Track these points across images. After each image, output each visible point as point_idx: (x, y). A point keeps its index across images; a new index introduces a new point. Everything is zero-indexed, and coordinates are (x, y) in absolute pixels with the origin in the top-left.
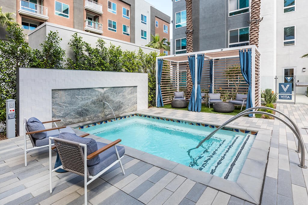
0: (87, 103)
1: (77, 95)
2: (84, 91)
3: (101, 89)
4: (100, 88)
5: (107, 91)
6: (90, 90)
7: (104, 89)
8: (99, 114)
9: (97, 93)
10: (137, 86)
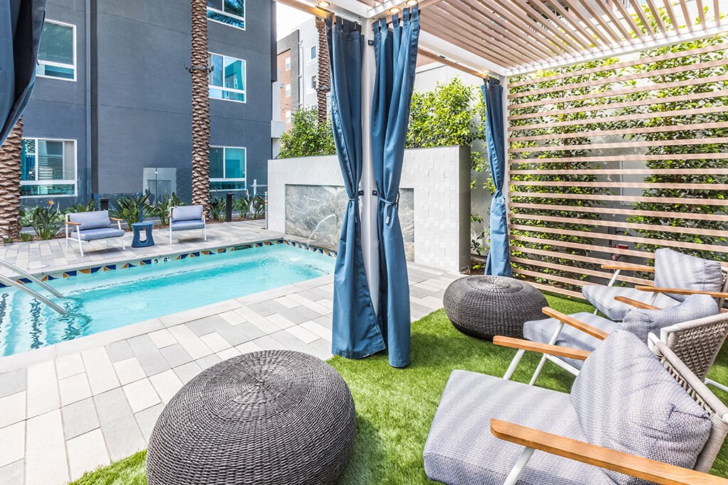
0: (316, 210)
1: (306, 195)
2: (312, 189)
3: (333, 189)
4: (331, 186)
5: (341, 193)
6: (319, 189)
7: (338, 188)
8: (331, 235)
9: (327, 194)
10: (412, 190)
